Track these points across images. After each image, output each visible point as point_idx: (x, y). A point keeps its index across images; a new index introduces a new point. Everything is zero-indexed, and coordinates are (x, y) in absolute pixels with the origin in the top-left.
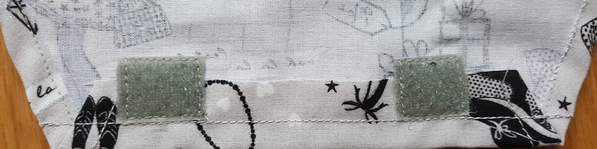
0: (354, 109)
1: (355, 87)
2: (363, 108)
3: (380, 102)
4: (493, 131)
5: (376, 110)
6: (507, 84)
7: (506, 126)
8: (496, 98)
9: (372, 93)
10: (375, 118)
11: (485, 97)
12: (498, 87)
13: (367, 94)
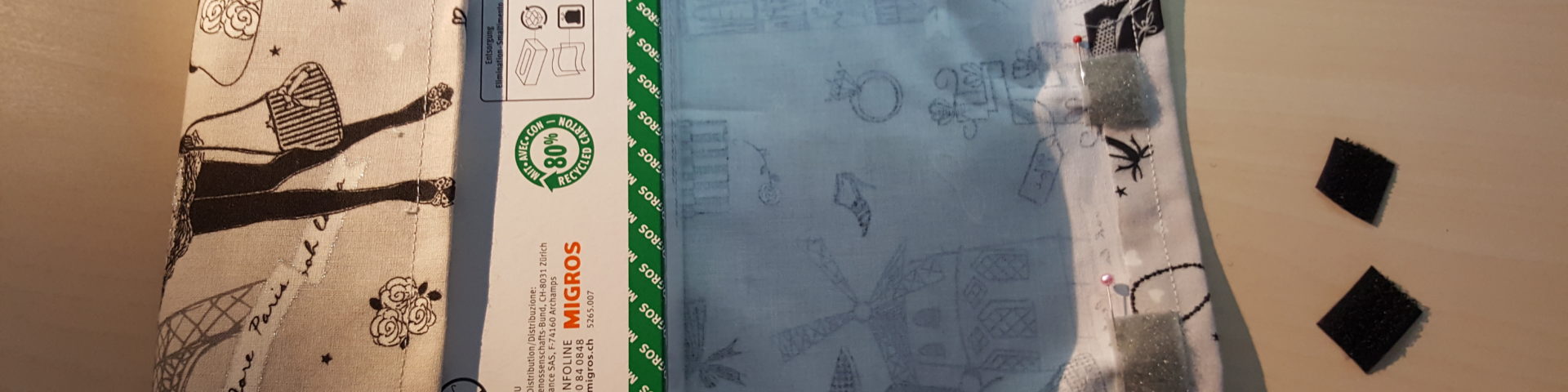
0: (1140, 170)
1: (1117, 170)
2: (1138, 160)
3: (1129, 143)
4: (1148, 35)
5: (1138, 147)
6: (1100, 24)
7: (1142, 22)
8: (1114, 34)
9: (1121, 153)
10: (1147, 148)
11: (1115, 44)
12: (1103, 32)
13: (1124, 158)
